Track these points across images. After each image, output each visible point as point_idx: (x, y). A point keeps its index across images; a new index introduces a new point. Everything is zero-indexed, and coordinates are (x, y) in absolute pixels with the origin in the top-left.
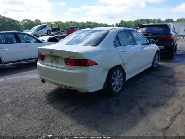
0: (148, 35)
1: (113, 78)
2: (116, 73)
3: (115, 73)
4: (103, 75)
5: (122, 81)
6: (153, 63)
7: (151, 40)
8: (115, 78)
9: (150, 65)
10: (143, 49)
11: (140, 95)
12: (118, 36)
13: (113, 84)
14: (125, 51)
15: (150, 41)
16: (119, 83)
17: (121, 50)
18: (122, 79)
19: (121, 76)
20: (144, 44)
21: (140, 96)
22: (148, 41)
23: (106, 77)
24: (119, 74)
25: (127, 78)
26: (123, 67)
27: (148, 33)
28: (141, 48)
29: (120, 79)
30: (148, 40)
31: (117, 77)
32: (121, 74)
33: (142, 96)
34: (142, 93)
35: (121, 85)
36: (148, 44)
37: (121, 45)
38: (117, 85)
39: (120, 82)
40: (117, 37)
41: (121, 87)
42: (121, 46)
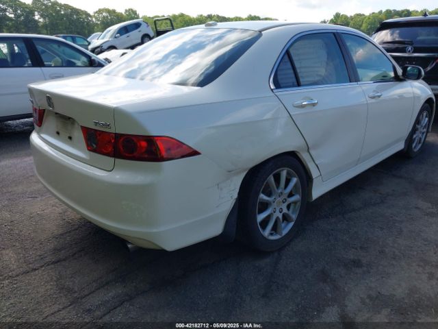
0: (403, 50)
1: (263, 196)
2: (277, 178)
3: (271, 179)
4: (221, 189)
5: (299, 204)
6: (409, 140)
7: (409, 68)
8: (269, 195)
9: (400, 146)
10: (379, 96)
11: (352, 257)
12: (291, 51)
13: (261, 217)
14: (314, 105)
15: (405, 70)
16: (285, 210)
17: (298, 102)
18: (297, 197)
19: (295, 186)
20: (384, 79)
21: (354, 261)
22: (400, 71)
23: (236, 196)
24: (288, 181)
25: (317, 192)
26: (305, 157)
27: (401, 46)
28: (372, 94)
29: (291, 195)
30: (400, 66)
31: (280, 191)
32: (295, 180)
33: (359, 261)
34: (361, 248)
35: (294, 217)
36: (397, 79)
37: (302, 83)
38: (278, 218)
39: (292, 207)
40: (288, 53)
41: (291, 224)
42: (299, 85)
